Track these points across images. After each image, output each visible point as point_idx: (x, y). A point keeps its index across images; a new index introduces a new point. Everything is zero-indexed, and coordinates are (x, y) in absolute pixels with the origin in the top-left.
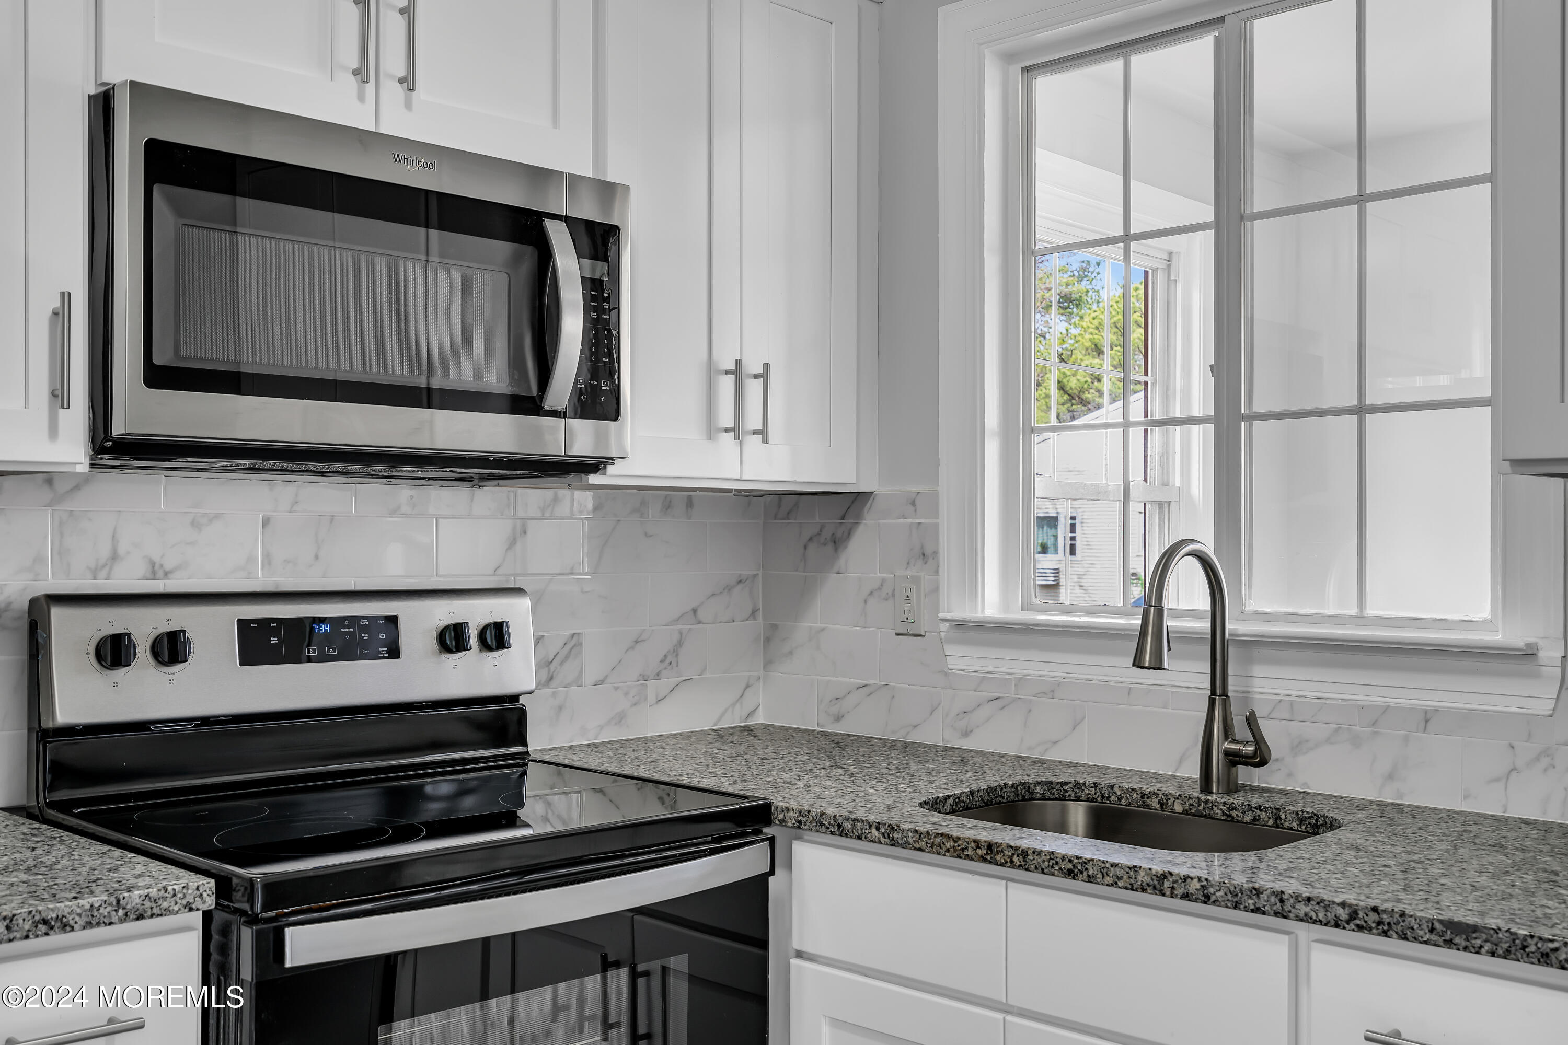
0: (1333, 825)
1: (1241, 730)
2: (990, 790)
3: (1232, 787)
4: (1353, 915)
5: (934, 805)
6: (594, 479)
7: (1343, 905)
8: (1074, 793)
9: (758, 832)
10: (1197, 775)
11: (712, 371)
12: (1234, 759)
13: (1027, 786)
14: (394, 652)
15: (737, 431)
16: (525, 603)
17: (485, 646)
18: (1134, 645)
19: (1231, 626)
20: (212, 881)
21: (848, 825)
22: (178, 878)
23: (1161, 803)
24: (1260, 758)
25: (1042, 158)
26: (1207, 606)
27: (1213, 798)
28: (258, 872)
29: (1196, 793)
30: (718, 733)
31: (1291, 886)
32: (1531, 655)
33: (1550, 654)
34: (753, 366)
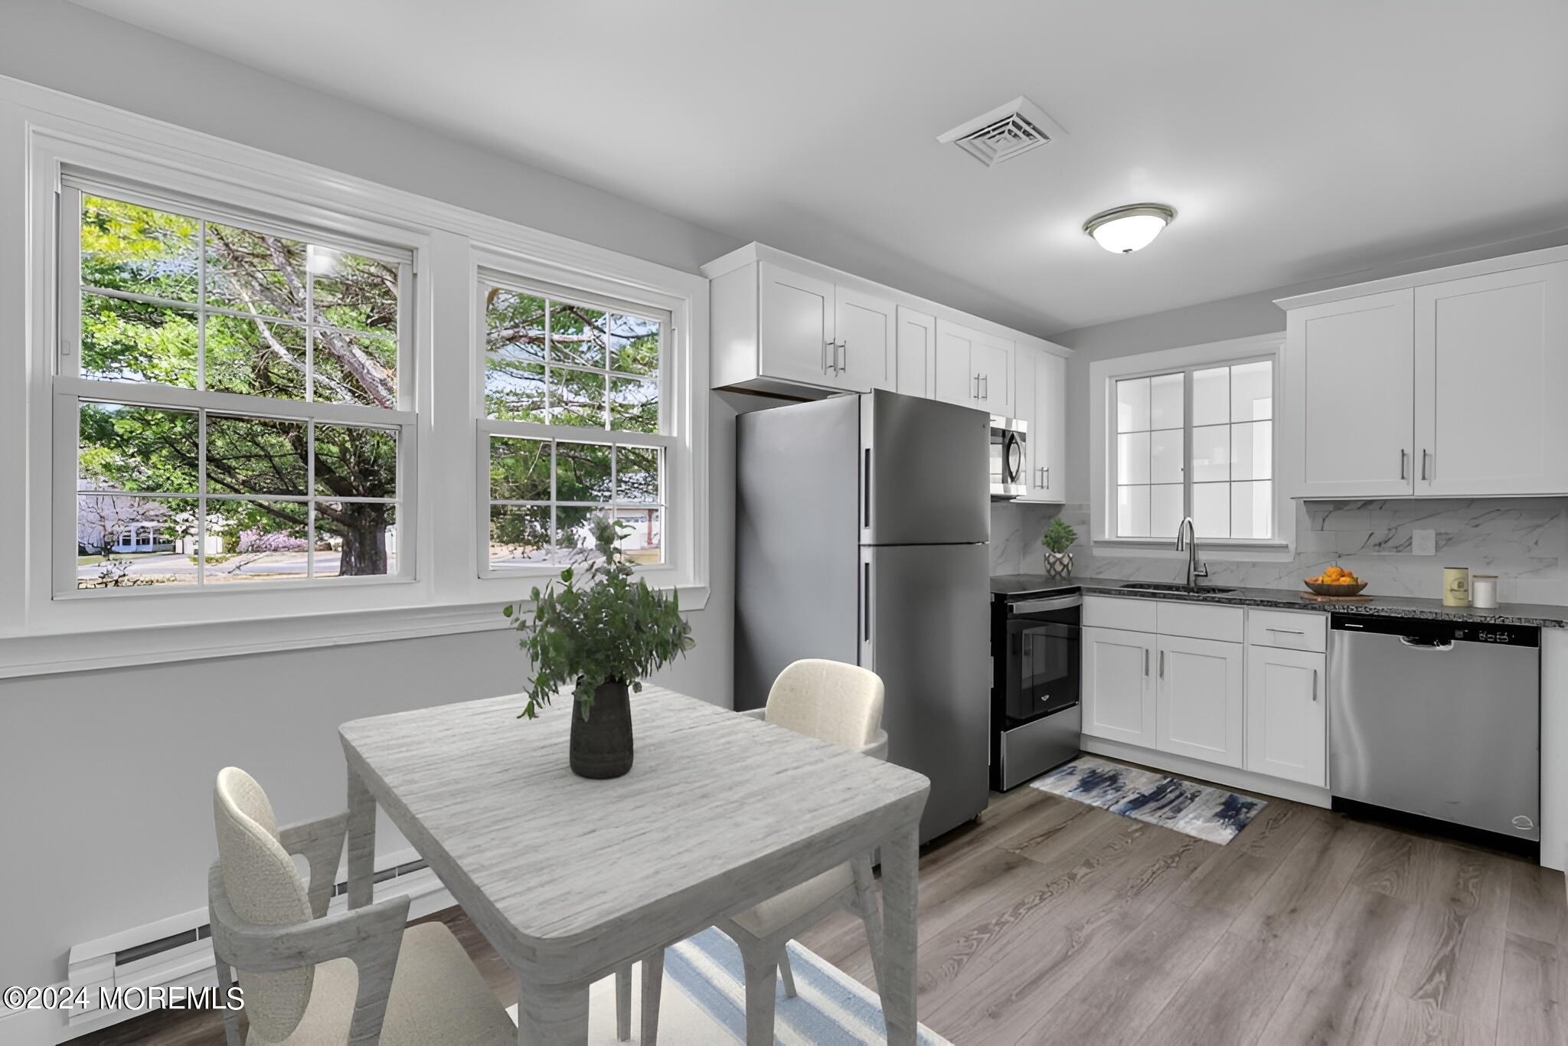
0: (1234, 590)
1: (1201, 568)
3: (1196, 583)
4: (1262, 602)
7: (1259, 600)
11: (1036, 471)
12: (1197, 576)
15: (1042, 487)
21: (1104, 591)
23: (1176, 586)
24: (1206, 575)
27: (1192, 585)
28: (1007, 593)
29: (1186, 584)
31: (1242, 598)
32: (1286, 547)
33: (1292, 547)
34: (1045, 469)
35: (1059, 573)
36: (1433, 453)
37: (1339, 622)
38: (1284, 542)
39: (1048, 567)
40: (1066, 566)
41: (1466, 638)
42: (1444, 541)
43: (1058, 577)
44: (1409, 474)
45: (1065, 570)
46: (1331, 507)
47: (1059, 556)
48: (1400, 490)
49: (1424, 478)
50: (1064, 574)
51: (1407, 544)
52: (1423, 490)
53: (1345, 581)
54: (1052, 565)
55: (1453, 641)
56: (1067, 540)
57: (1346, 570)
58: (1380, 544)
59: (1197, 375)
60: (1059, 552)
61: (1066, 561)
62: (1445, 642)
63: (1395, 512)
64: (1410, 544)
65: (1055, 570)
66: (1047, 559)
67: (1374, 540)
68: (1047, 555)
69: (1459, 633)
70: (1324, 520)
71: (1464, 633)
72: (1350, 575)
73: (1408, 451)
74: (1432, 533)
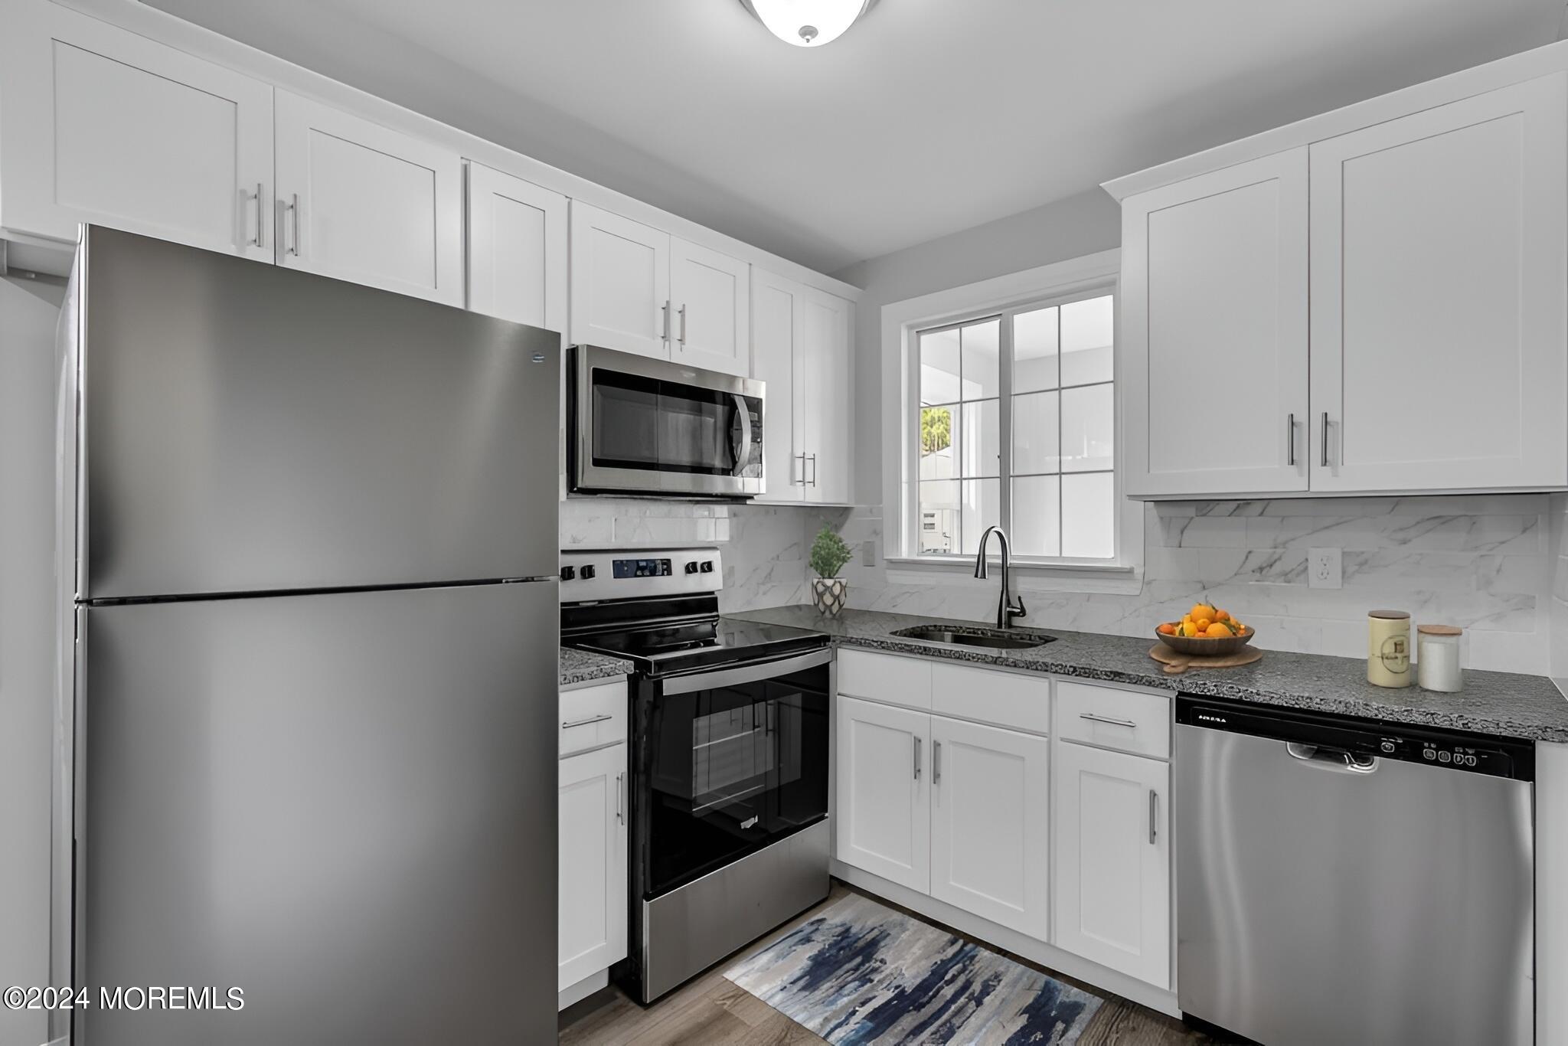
0: (1054, 639)
1: (1015, 602)
2: (913, 628)
3: (1010, 626)
4: (1075, 669)
5: (894, 633)
6: (748, 502)
7: (1071, 667)
8: (947, 628)
9: (825, 645)
10: (997, 622)
11: (793, 458)
12: (1011, 614)
13: (927, 627)
14: (670, 573)
15: (803, 481)
16: (718, 553)
17: (703, 571)
18: (975, 569)
19: (1009, 561)
20: (632, 662)
21: (863, 641)
22: (619, 662)
23: (982, 633)
24: (1023, 613)
25: (923, 367)
26: (1001, 554)
27: (1003, 630)
28: (652, 658)
29: (996, 629)
30: (788, 608)
31: (1048, 660)
32: (1130, 571)
33: (1139, 571)
34: (809, 455)
35: (829, 607)
36: (1340, 421)
37: (1188, 710)
38: (1127, 565)
39: (816, 597)
40: (837, 598)
41: (1399, 754)
42: (1355, 565)
43: (827, 613)
44: (1301, 454)
45: (837, 603)
46: (1191, 511)
47: (829, 582)
48: (1289, 482)
49: (1325, 463)
50: (835, 608)
51: (1301, 568)
52: (1324, 483)
53: (1217, 631)
54: (821, 595)
55: (1377, 758)
56: (838, 559)
57: (1222, 608)
58: (1261, 569)
59: (1019, 320)
60: (830, 578)
61: (837, 590)
62: (1363, 758)
63: (1283, 518)
64: (1306, 568)
65: (824, 604)
66: (815, 587)
67: (1255, 562)
68: (815, 583)
69: (1388, 745)
70: (1182, 532)
71: (1396, 744)
72: (1226, 620)
73: (1301, 417)
74: (1336, 554)
